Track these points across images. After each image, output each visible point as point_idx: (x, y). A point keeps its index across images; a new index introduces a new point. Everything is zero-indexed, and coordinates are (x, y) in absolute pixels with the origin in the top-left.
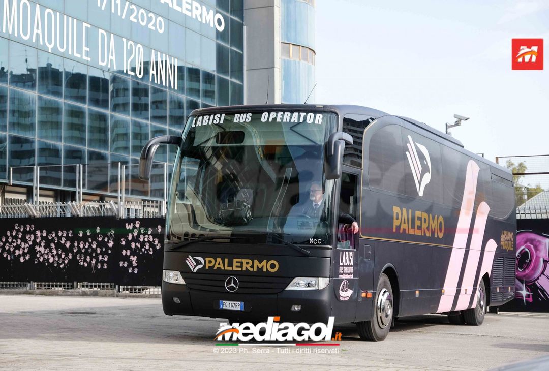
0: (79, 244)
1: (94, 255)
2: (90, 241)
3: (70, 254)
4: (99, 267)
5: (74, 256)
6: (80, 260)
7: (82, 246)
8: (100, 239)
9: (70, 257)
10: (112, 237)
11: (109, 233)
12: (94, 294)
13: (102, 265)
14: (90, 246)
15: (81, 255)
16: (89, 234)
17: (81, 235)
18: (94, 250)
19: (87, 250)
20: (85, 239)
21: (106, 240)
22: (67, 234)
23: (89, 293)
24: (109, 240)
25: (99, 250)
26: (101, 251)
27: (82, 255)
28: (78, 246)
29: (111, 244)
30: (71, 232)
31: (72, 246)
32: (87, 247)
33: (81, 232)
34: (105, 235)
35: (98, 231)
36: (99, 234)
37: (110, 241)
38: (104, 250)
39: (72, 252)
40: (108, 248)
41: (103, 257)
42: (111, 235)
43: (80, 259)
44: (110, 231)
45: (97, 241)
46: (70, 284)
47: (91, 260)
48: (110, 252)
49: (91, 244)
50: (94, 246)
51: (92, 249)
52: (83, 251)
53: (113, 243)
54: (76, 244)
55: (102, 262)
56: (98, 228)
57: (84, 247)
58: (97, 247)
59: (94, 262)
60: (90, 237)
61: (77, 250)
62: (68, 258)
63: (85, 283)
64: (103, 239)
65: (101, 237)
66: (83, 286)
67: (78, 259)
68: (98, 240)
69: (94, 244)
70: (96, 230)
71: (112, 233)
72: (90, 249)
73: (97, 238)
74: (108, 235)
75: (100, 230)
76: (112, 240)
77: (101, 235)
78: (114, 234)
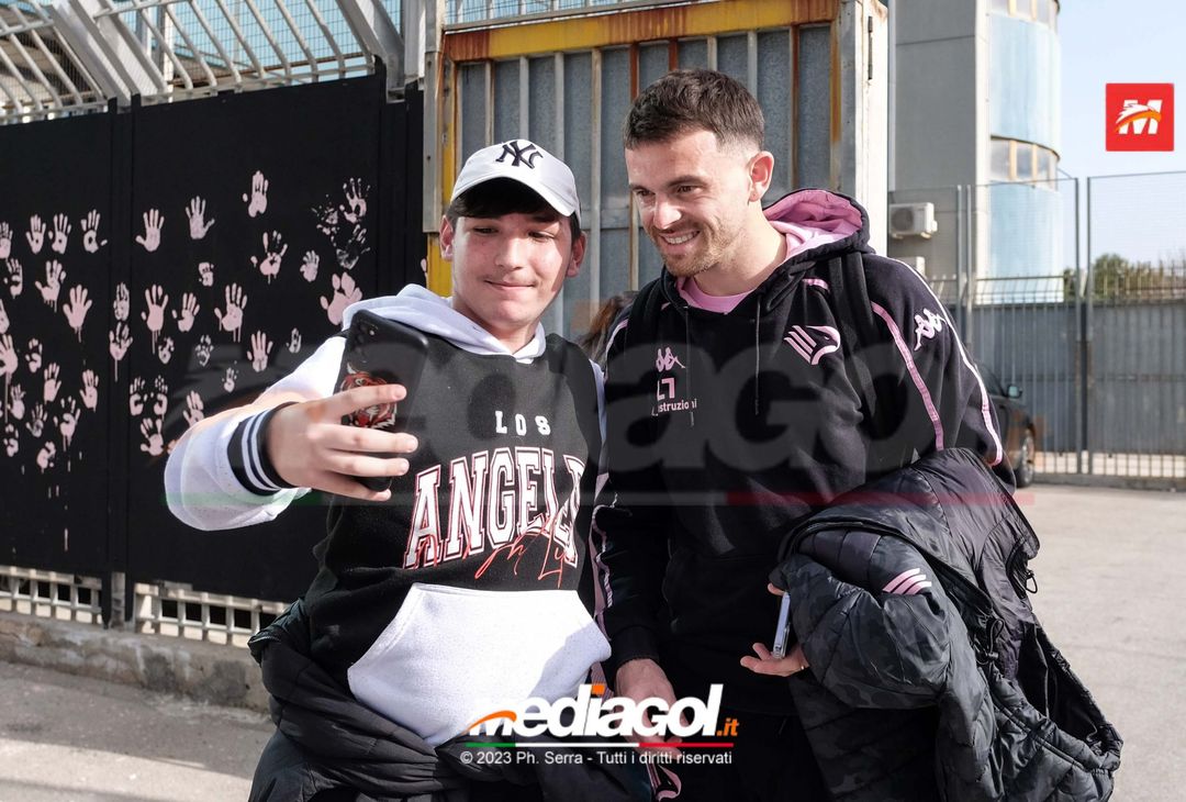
0: (138, 306)
1: (230, 385)
2: (208, 279)
3: (88, 376)
5: (113, 394)
6: (148, 422)
7: (155, 320)
8: (270, 268)
9: (91, 398)
10: (354, 250)
11: (333, 219)
12: (218, 688)
14: (206, 322)
15: (149, 388)
16: (198, 228)
17: (152, 241)
18: (234, 351)
19: (185, 343)
20: (174, 268)
21: (310, 271)
22: (75, 237)
24: (329, 268)
25: (260, 353)
26: (279, 356)
27: (159, 382)
28: (136, 323)
30: (94, 218)
31: (100, 317)
32: (186, 325)
33: (154, 214)
34: (301, 236)
35: (258, 204)
36: (265, 221)
37: (335, 281)
38: (296, 347)
39: (103, 364)
42: (344, 227)
43: (148, 412)
44: (340, 199)
45: (253, 283)
46: (92, 583)
49: (211, 300)
50: (232, 320)
51: (221, 337)
52: (165, 356)
54: (122, 309)
56: (258, 179)
57: (170, 325)
58: (249, 326)
60: (203, 249)
61: (126, 344)
62: (80, 403)
63: (182, 594)
64: (292, 264)
65: (275, 247)
66: (170, 609)
67: (136, 410)
68: (257, 272)
69: (232, 302)
70: (245, 197)
71: (352, 218)
72: (208, 340)
73: (254, 260)
74: (327, 231)
75: (270, 194)
76: (350, 273)
77: (278, 236)
78: (363, 221)
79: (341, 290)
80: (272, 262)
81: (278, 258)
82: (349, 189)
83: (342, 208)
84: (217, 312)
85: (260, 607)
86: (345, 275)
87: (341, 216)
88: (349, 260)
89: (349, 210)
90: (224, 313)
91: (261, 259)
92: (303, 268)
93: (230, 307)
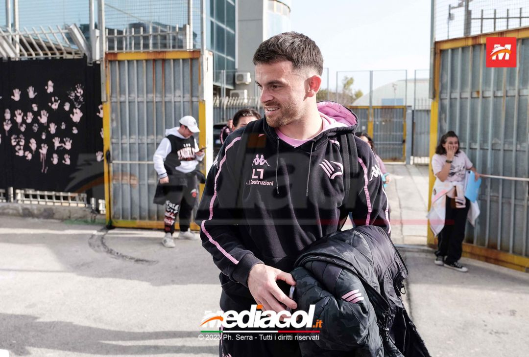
0: (13, 115)
1: (44, 137)
2: (36, 109)
4: (55, 161)
5: (6, 139)
6: (18, 147)
7: (19, 119)
8: (55, 106)
10: (80, 103)
11: (73, 94)
12: (45, 214)
13: (61, 158)
14: (35, 120)
15: (18, 137)
16: (32, 95)
17: (16, 98)
18: (44, 128)
19: (29, 126)
20: (25, 106)
21: (67, 107)
23: (36, 212)
24: (72, 107)
25: (53, 128)
26: (58, 129)
27: (21, 136)
28: (13, 120)
29: (77, 116)
32: (29, 121)
33: (17, 90)
34: (64, 99)
35: (50, 89)
36: (52, 94)
37: (75, 110)
38: (63, 127)
40: (70, 123)
41: (62, 141)
42: (77, 97)
43: (18, 144)
44: (75, 89)
45: (50, 110)
46: (1, 191)
47: (39, 147)
48: (75, 131)
49: (37, 114)
50: (44, 119)
51: (40, 125)
52: (23, 129)
53: (81, 115)
54: (8, 116)
55: (61, 152)
56: (50, 83)
57: (24, 121)
58: (49, 121)
59: (44, 151)
60: (34, 101)
63: (31, 192)
64: (61, 106)
65: (56, 101)
66: (27, 196)
67: (14, 144)
68: (51, 107)
69: (44, 115)
70: (46, 88)
71: (78, 95)
72: (37, 125)
73: (50, 104)
74: (71, 98)
75: (54, 87)
76: (79, 109)
77: (57, 98)
78: (82, 96)
79: (76, 113)
80: (56, 105)
81: (57, 104)
82: (78, 87)
83: (76, 92)
84: (39, 118)
85: (55, 194)
86: (77, 109)
87: (75, 94)
88: (78, 105)
89: (78, 92)
90: (41, 118)
91: (52, 103)
92: (65, 107)
93: (43, 116)
